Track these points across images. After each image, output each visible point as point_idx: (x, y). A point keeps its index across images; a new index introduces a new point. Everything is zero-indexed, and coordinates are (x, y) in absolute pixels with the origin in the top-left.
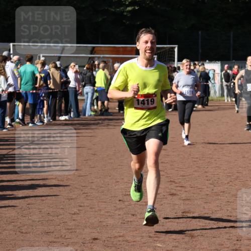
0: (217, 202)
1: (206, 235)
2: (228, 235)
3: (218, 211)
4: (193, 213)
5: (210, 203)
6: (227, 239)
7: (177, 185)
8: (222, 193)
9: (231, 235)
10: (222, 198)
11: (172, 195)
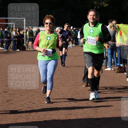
0: (26, 95)
3: (25, 100)
5: (23, 96)
8: (30, 91)
10: (30, 93)
11: (5, 92)
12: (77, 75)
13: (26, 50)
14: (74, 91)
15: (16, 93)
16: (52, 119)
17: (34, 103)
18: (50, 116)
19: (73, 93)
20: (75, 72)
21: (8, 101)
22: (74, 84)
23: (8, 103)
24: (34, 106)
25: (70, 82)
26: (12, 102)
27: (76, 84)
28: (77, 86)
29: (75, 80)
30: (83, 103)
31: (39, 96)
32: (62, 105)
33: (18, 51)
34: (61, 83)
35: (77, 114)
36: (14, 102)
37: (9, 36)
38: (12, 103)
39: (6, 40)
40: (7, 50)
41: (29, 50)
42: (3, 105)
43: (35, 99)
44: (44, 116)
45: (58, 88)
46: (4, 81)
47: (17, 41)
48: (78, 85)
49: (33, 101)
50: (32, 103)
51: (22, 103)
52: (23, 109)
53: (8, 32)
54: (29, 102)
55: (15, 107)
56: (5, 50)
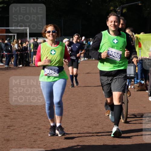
0: (31, 120)
1: (16, 139)
2: (30, 139)
3: (30, 125)
4: (14, 127)
5: (26, 120)
6: (28, 141)
7: (11, 110)
8: (36, 114)
9: (32, 138)
10: (35, 117)
11: (6, 116)
12: (90, 95)
13: (30, 66)
14: (88, 114)
15: (18, 117)
16: (62, 148)
17: (40, 128)
18: (59, 144)
19: (86, 116)
20: (89, 91)
21: (9, 127)
22: (87, 106)
23: (9, 129)
24: (39, 133)
25: (82, 103)
26: (14, 128)
27: (89, 105)
28: (91, 108)
29: (88, 101)
30: (98, 128)
31: (45, 120)
32: (73, 131)
33: (21, 67)
34: (71, 105)
35: (91, 141)
36: (16, 127)
37: (9, 49)
38: (13, 130)
39: (7, 54)
40: (8, 66)
41: (33, 65)
42: (3, 132)
43: (40, 123)
44: (52, 144)
45: (68, 111)
46: (5, 103)
47: (19, 55)
48: (92, 106)
49: (38, 126)
50: (38, 128)
51: (25, 129)
52: (27, 136)
53: (9, 44)
54: (34, 128)
55: (18, 133)
56: (5, 66)
